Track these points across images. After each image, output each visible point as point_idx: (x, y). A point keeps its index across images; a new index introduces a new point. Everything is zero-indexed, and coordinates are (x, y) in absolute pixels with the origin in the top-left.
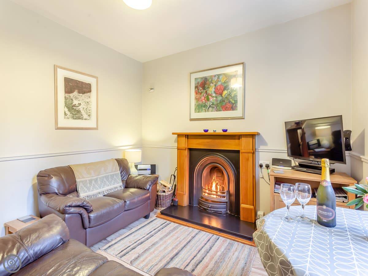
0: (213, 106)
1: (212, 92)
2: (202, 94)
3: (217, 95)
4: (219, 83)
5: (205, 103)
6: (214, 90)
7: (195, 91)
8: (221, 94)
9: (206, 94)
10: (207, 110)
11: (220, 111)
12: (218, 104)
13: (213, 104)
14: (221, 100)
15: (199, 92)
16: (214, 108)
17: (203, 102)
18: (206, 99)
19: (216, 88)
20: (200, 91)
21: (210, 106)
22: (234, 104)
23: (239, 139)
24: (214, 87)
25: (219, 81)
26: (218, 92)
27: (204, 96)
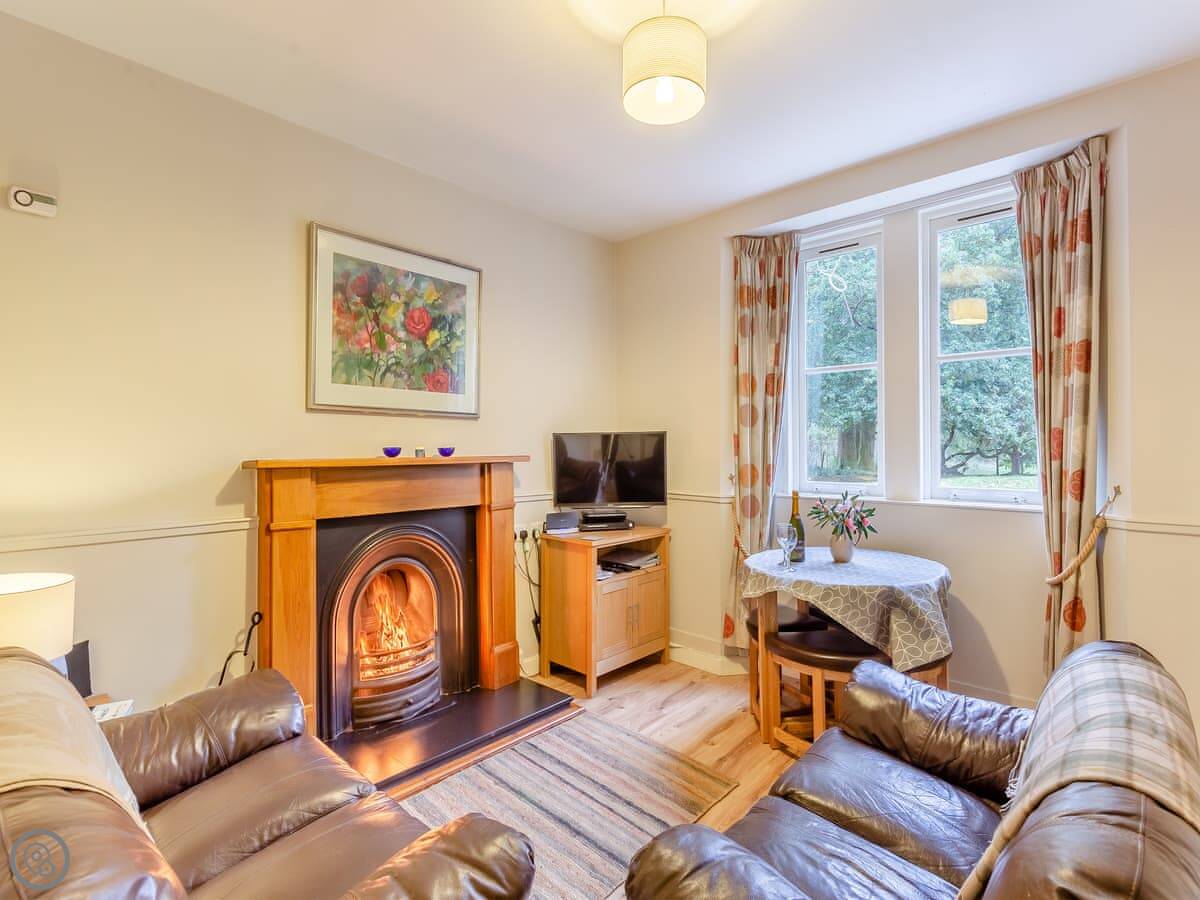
0: (398, 371)
1: (394, 322)
2: (362, 320)
3: (411, 337)
4: (418, 303)
5: (372, 354)
6: (402, 318)
7: (334, 303)
8: (424, 339)
9: (373, 323)
10: (378, 378)
11: (419, 389)
12: (416, 368)
13: (397, 363)
14: (422, 356)
15: (349, 308)
16: (400, 375)
17: (365, 349)
18: (374, 341)
19: (408, 315)
20: (353, 308)
21: (388, 369)
22: (456, 375)
24: (401, 309)
25: (419, 294)
26: (414, 330)
27: (370, 329)
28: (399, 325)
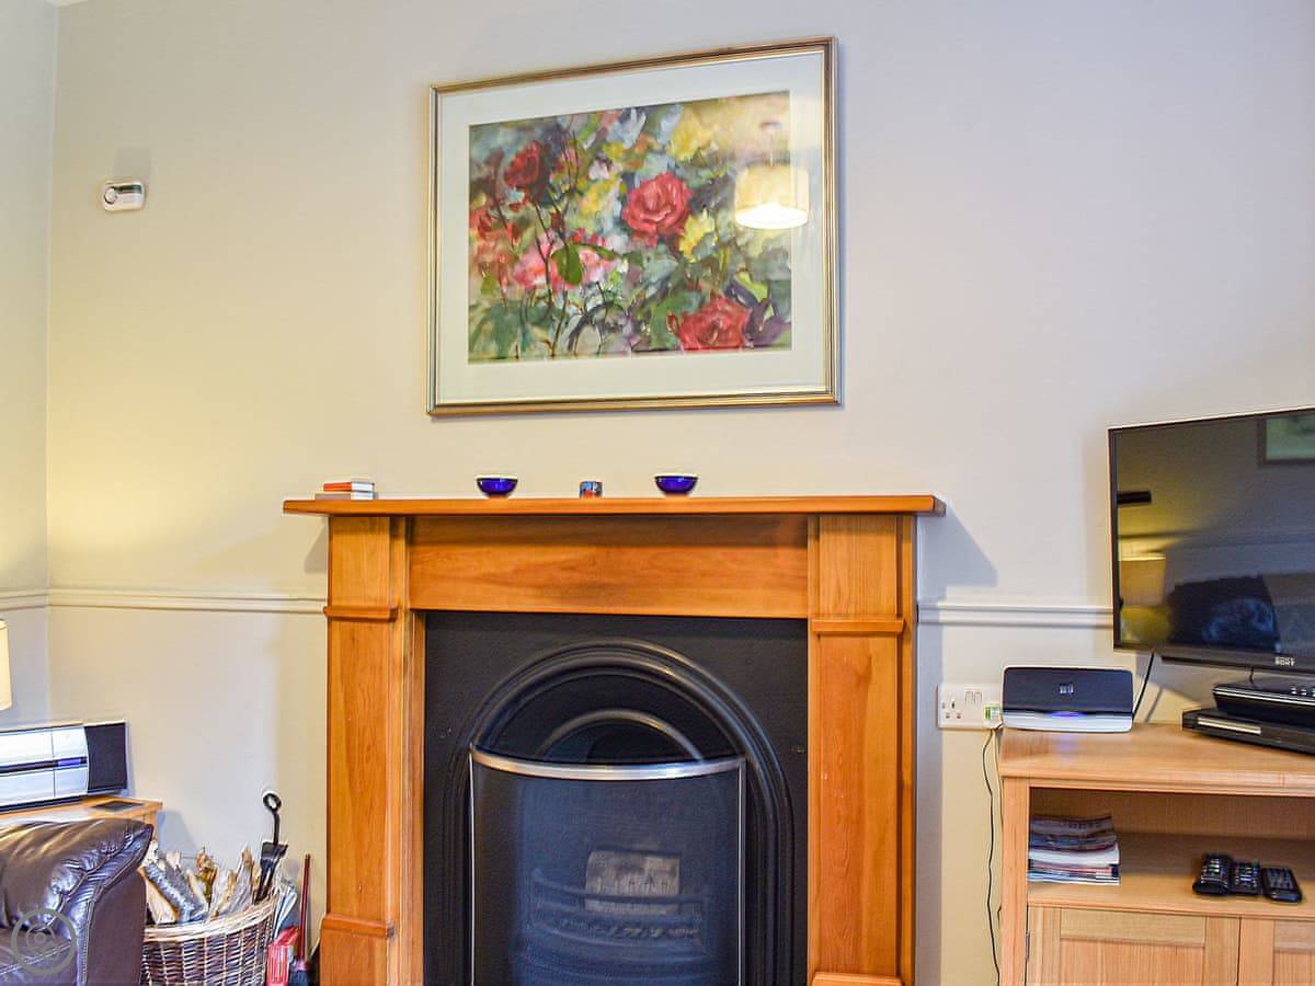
0: (609, 320)
1: (599, 221)
2: (527, 235)
3: (640, 243)
4: (655, 167)
5: (550, 295)
6: (617, 208)
7: (472, 214)
8: (670, 240)
9: (553, 234)
10: (563, 342)
11: (662, 350)
12: (652, 307)
13: (608, 305)
14: (667, 278)
15: (502, 219)
16: (615, 328)
17: (535, 288)
18: (554, 269)
19: (634, 197)
20: (509, 215)
21: (587, 319)
22: (764, 305)
23: (805, 546)
24: (616, 188)
25: (657, 147)
26: (646, 226)
27: (545, 247)
28: (609, 225)
